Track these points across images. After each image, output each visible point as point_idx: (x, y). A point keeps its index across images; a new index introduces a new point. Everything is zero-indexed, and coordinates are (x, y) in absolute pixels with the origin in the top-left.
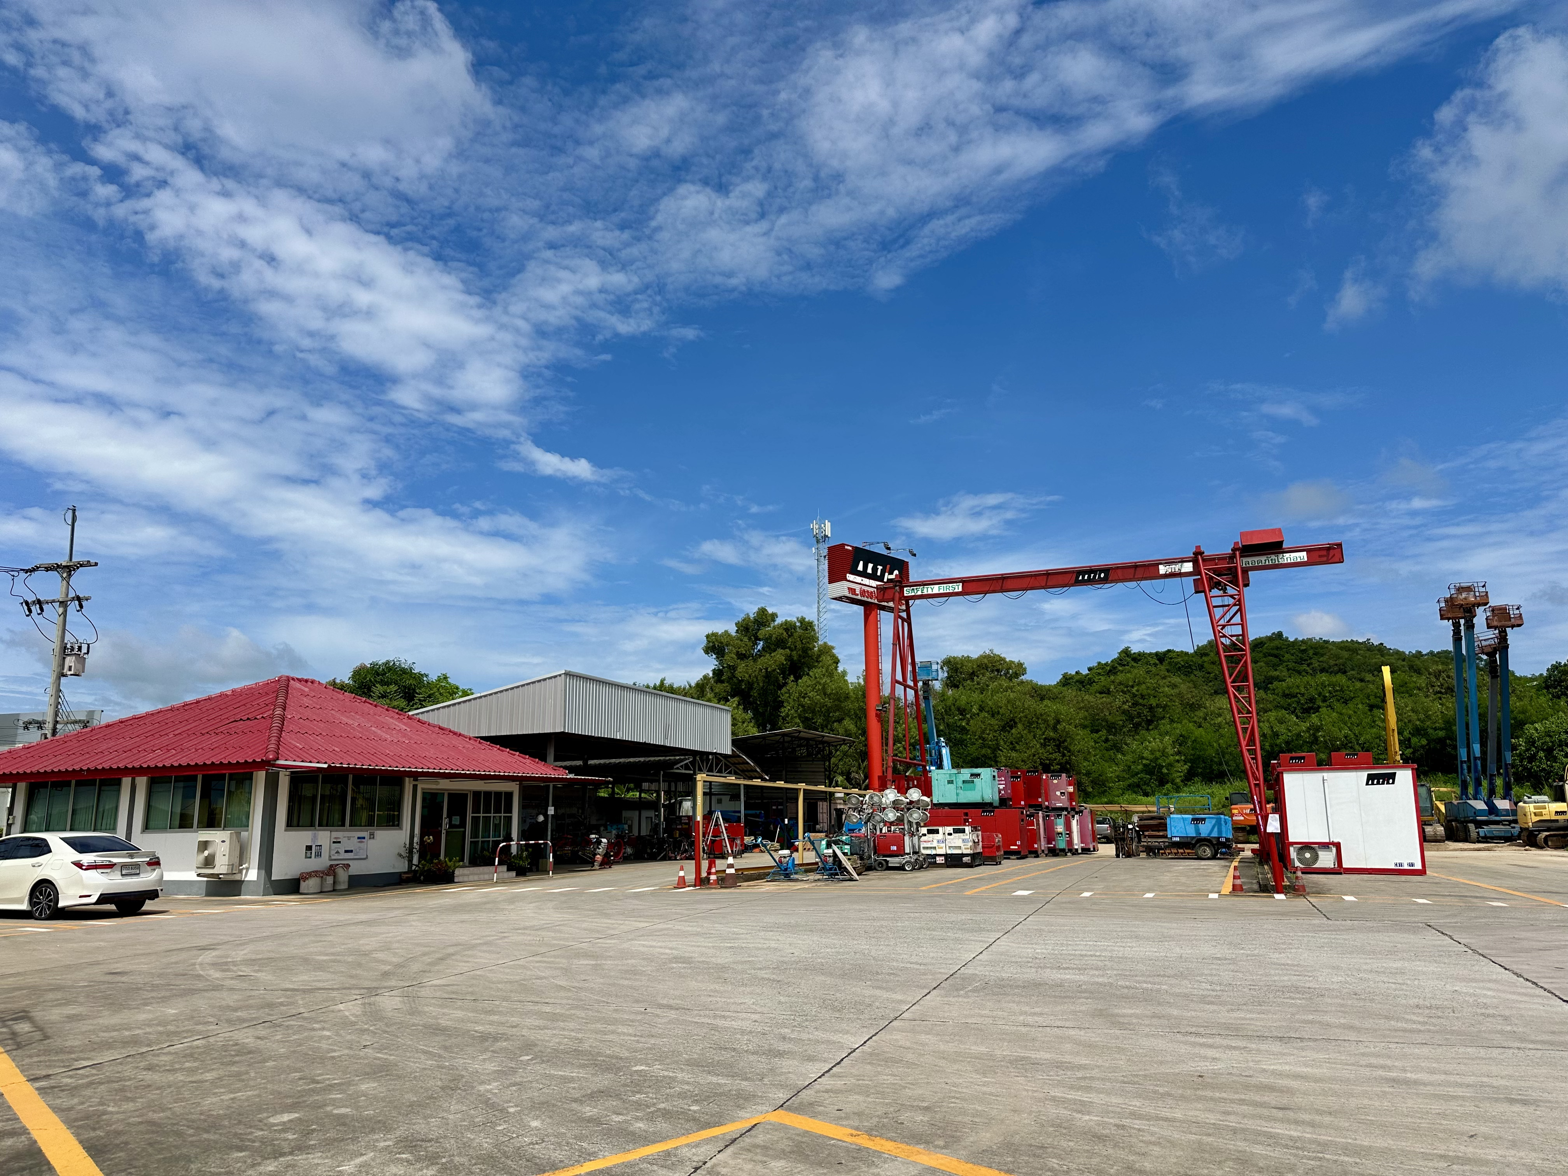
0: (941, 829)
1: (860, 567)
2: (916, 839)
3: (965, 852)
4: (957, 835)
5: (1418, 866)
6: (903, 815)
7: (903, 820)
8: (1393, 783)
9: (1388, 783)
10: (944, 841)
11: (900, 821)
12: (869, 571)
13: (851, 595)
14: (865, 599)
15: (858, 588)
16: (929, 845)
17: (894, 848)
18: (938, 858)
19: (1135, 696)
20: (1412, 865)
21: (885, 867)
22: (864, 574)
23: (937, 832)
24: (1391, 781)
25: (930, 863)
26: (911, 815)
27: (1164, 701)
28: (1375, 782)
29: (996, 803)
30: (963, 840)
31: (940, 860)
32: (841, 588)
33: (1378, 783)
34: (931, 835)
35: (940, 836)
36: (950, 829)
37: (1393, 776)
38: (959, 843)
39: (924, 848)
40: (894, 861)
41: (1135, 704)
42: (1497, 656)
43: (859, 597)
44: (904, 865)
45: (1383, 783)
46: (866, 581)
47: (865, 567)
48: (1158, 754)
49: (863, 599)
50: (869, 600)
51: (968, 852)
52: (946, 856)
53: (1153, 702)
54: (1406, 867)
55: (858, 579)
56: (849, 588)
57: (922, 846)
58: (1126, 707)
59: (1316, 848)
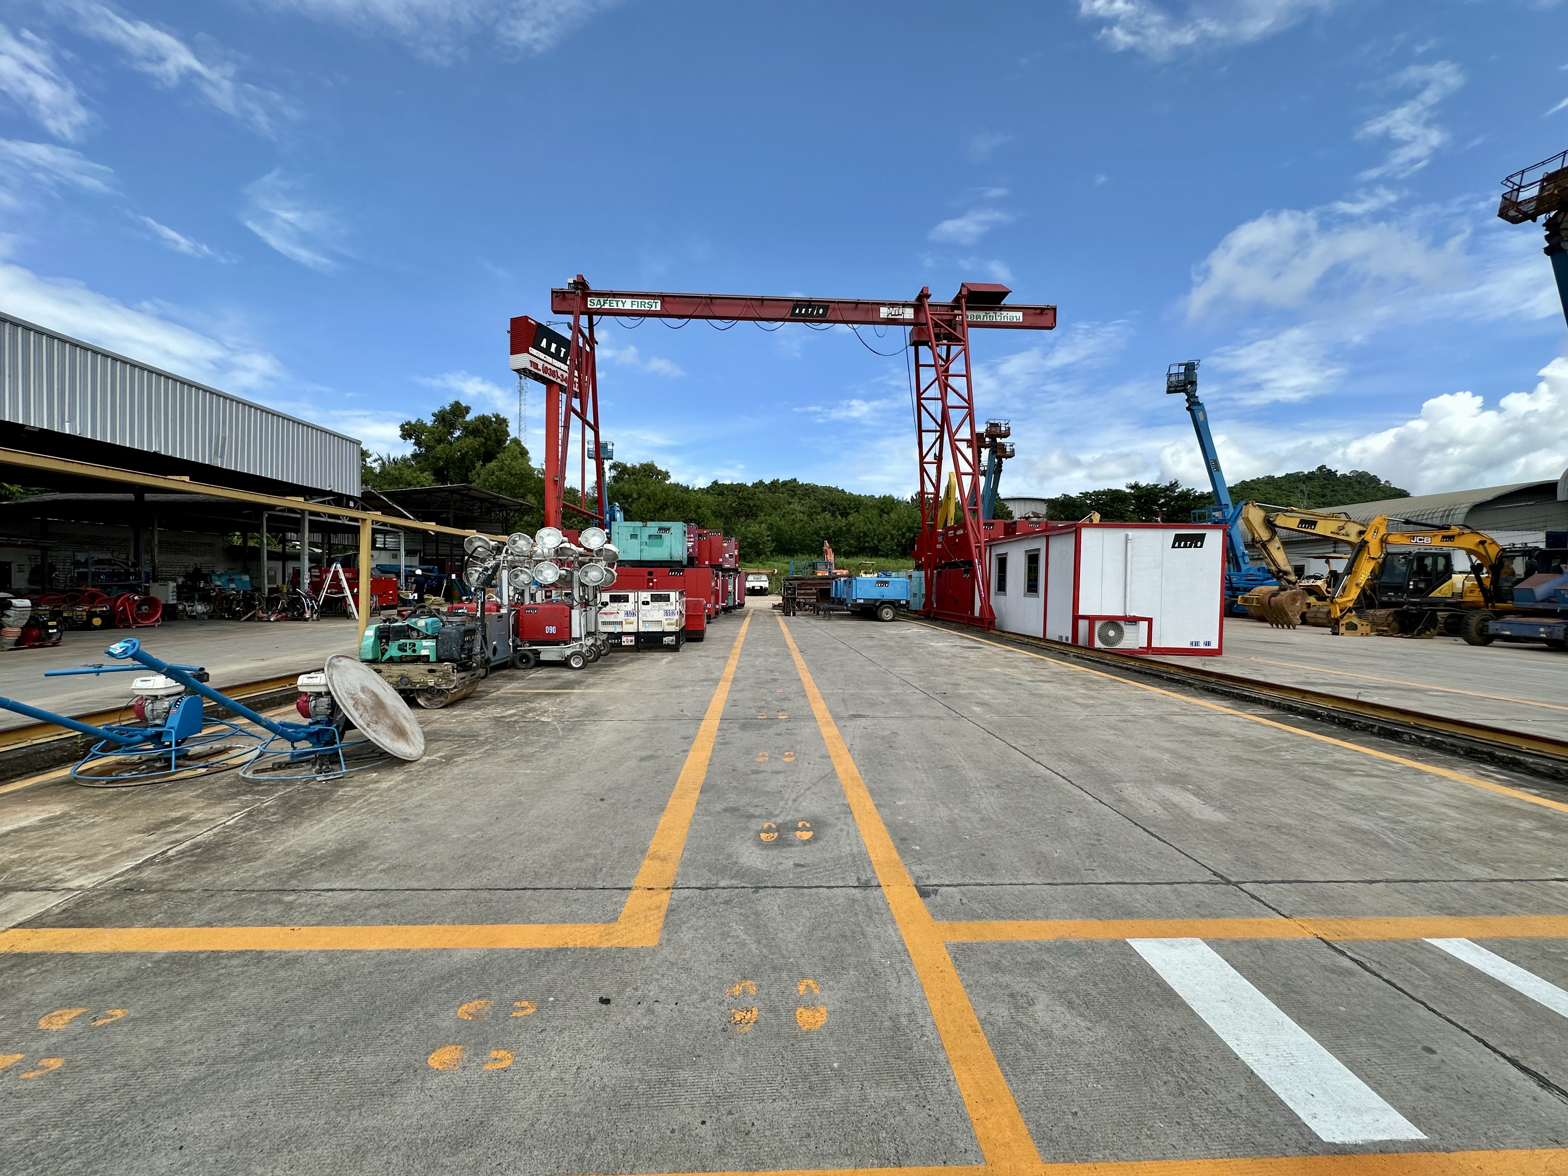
0: (631, 595)
1: (544, 344)
2: (592, 612)
3: (668, 629)
4: (656, 604)
5: (1215, 645)
6: (572, 574)
7: (571, 582)
8: (1201, 546)
9: (1196, 546)
10: (635, 613)
11: (565, 582)
12: (553, 350)
13: (532, 369)
14: (547, 376)
15: (540, 364)
16: (611, 618)
17: (552, 630)
18: (624, 638)
19: (740, 498)
20: (1208, 643)
21: (532, 663)
22: (547, 351)
23: (626, 599)
24: (1199, 544)
25: (612, 645)
26: (586, 572)
27: (758, 503)
28: (1182, 544)
29: (685, 563)
30: (667, 613)
31: (627, 641)
32: (523, 360)
33: (1185, 546)
34: (615, 605)
35: (629, 606)
36: (646, 595)
37: (1202, 538)
38: (659, 615)
39: (604, 623)
40: (549, 653)
41: (740, 504)
43: (541, 373)
44: (568, 659)
45: (1190, 546)
46: (549, 359)
47: (549, 346)
48: (757, 535)
49: (545, 375)
50: (551, 378)
51: (673, 629)
52: (637, 635)
53: (752, 503)
54: (1202, 646)
55: (542, 355)
56: (531, 361)
57: (600, 620)
58: (734, 505)
59: (1122, 623)
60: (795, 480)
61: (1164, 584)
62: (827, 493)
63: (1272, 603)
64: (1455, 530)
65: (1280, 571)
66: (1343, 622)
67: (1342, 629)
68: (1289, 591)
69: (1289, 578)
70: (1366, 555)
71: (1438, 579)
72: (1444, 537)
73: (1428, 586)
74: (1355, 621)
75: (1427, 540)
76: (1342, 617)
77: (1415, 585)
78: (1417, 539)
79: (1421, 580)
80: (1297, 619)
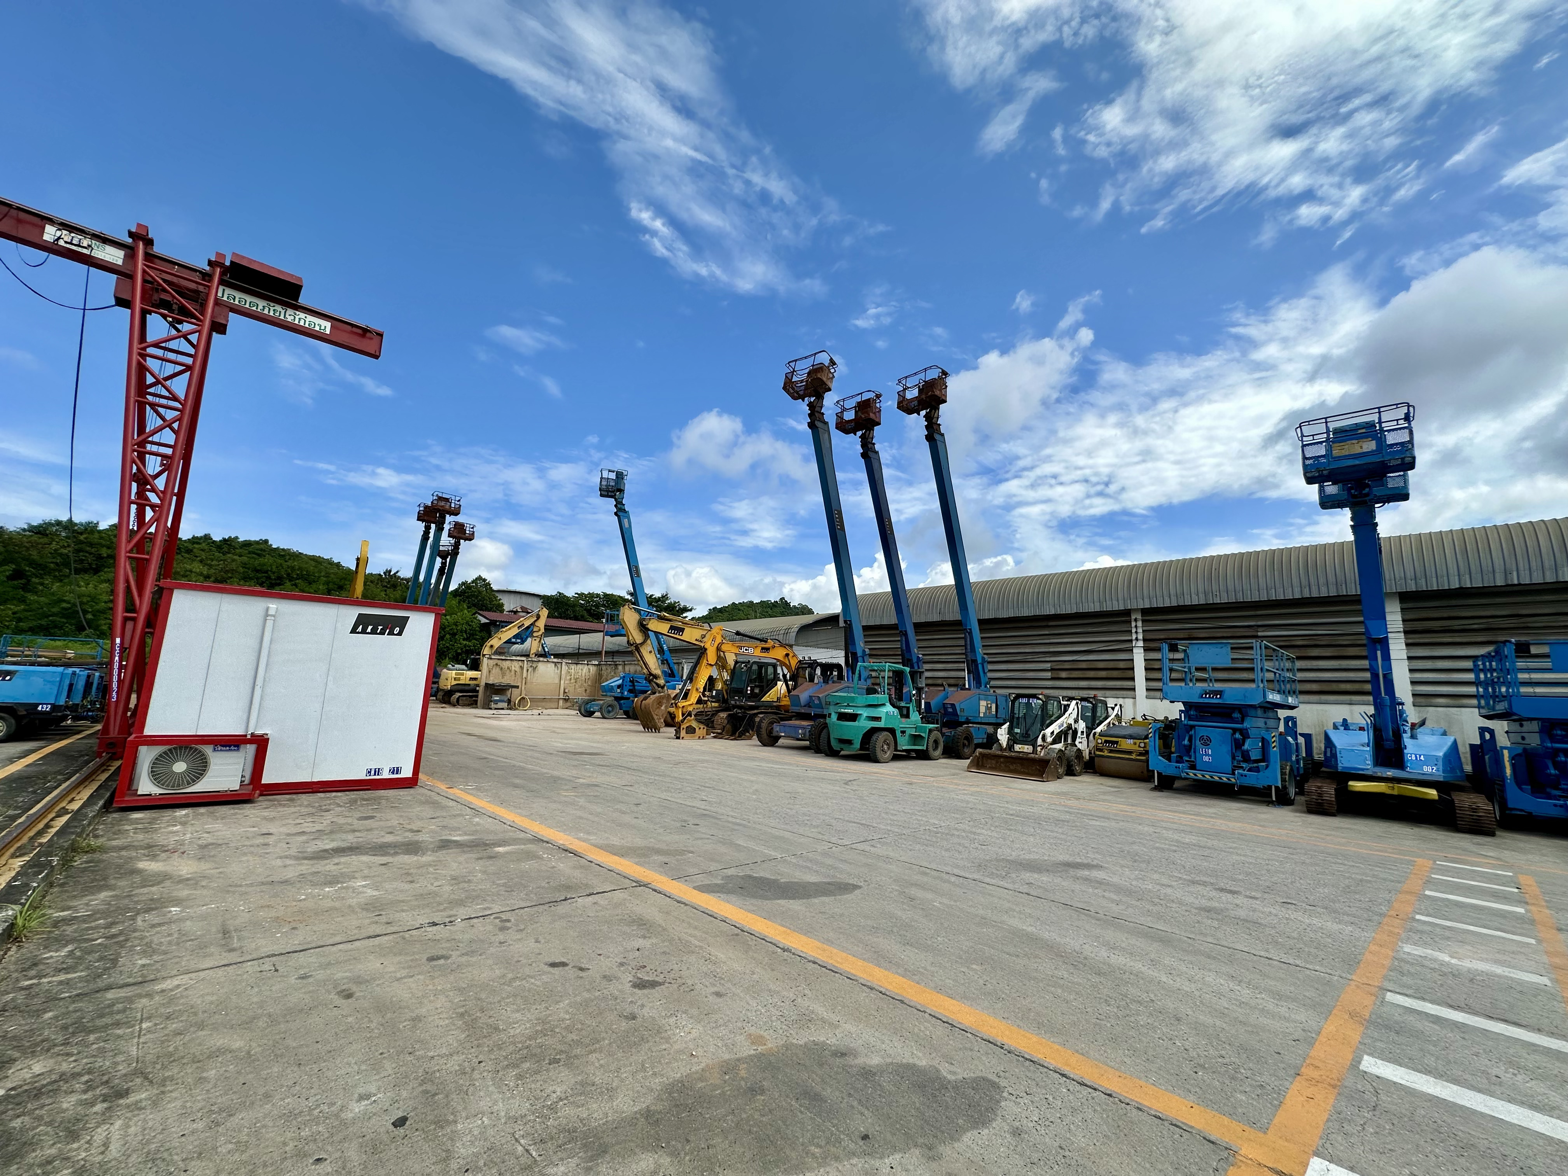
5: (407, 772)
8: (400, 634)
9: (391, 633)
20: (397, 770)
24: (397, 630)
28: (369, 630)
33: (374, 632)
37: (402, 622)
42: (448, 560)
45: (382, 633)
54: (386, 775)
59: (208, 750)
60: (266, 541)
61: (330, 684)
62: (313, 563)
63: (643, 707)
64: (770, 643)
65: (651, 674)
66: (684, 726)
67: (683, 733)
68: (657, 695)
69: (658, 681)
70: (705, 661)
71: (768, 686)
72: (762, 649)
73: (761, 691)
74: (694, 724)
75: (751, 651)
76: (683, 721)
77: (752, 690)
78: (743, 649)
79: (756, 686)
80: (660, 722)
